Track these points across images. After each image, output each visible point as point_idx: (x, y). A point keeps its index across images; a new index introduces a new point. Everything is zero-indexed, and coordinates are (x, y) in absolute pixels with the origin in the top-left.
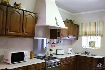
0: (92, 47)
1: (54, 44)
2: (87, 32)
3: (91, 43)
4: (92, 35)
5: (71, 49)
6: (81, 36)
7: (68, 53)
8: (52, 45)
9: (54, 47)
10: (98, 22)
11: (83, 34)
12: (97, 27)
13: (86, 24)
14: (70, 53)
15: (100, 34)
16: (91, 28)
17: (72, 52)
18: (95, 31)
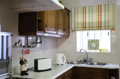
0: (95, 49)
1: (28, 49)
2: (85, 23)
3: (90, 42)
4: (95, 28)
5: (63, 56)
6: (75, 31)
7: (58, 65)
8: (25, 49)
9: (29, 53)
10: (105, 5)
11: (78, 28)
12: (103, 14)
13: (84, 9)
14: (62, 65)
15: (110, 25)
16: (92, 16)
17: (65, 62)
18: (100, 21)
